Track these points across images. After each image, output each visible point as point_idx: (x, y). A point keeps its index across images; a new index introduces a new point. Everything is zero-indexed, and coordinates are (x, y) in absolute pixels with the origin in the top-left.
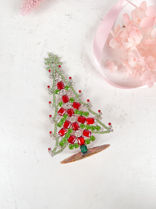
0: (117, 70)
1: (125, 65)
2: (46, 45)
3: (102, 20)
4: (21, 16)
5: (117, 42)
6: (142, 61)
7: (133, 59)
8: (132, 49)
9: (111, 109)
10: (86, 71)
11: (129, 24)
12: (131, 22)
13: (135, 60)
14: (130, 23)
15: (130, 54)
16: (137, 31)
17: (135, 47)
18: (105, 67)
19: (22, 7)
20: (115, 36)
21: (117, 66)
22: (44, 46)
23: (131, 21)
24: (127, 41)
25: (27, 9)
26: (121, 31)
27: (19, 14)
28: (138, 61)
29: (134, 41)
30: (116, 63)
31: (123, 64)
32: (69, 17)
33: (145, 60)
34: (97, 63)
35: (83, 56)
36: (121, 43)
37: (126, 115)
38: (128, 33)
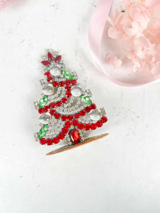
0: (121, 65)
1: (130, 58)
2: (31, 45)
3: (96, 7)
5: (118, 31)
6: (151, 49)
7: (140, 48)
8: (138, 36)
9: (119, 113)
10: (83, 70)
11: (130, 6)
12: (132, 4)
13: (143, 49)
15: (136, 42)
16: (142, 13)
17: (142, 34)
18: (106, 62)
20: (114, 24)
21: (122, 60)
22: (28, 46)
23: (132, 2)
24: (131, 27)
26: (120, 16)
28: (148, 50)
29: (140, 25)
30: (119, 57)
31: (128, 57)
32: (55, 7)
33: (155, 48)
34: (95, 60)
35: (77, 52)
36: (123, 31)
37: (138, 117)
38: (130, 18)
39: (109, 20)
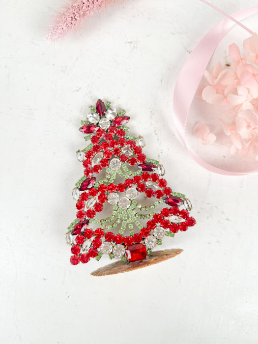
1: (228, 133)
2: (90, 94)
3: (190, 53)
4: (50, 42)
5: (217, 93)
7: (245, 125)
8: (244, 108)
9: (202, 209)
10: (158, 139)
11: (238, 62)
12: (242, 59)
13: (249, 126)
14: (241, 61)
15: (240, 115)
16: (254, 75)
17: (250, 104)
18: (193, 134)
19: (51, 27)
20: (213, 83)
21: (216, 134)
22: (86, 94)
23: (242, 57)
24: (235, 92)
25: (59, 31)
26: (224, 73)
27: (45, 39)
28: (254, 129)
29: (249, 92)
30: (212, 129)
31: (226, 132)
32: (132, 45)
34: (178, 126)
35: (153, 114)
36: (224, 95)
37: (228, 220)
38: (237, 78)
39: (207, 74)
